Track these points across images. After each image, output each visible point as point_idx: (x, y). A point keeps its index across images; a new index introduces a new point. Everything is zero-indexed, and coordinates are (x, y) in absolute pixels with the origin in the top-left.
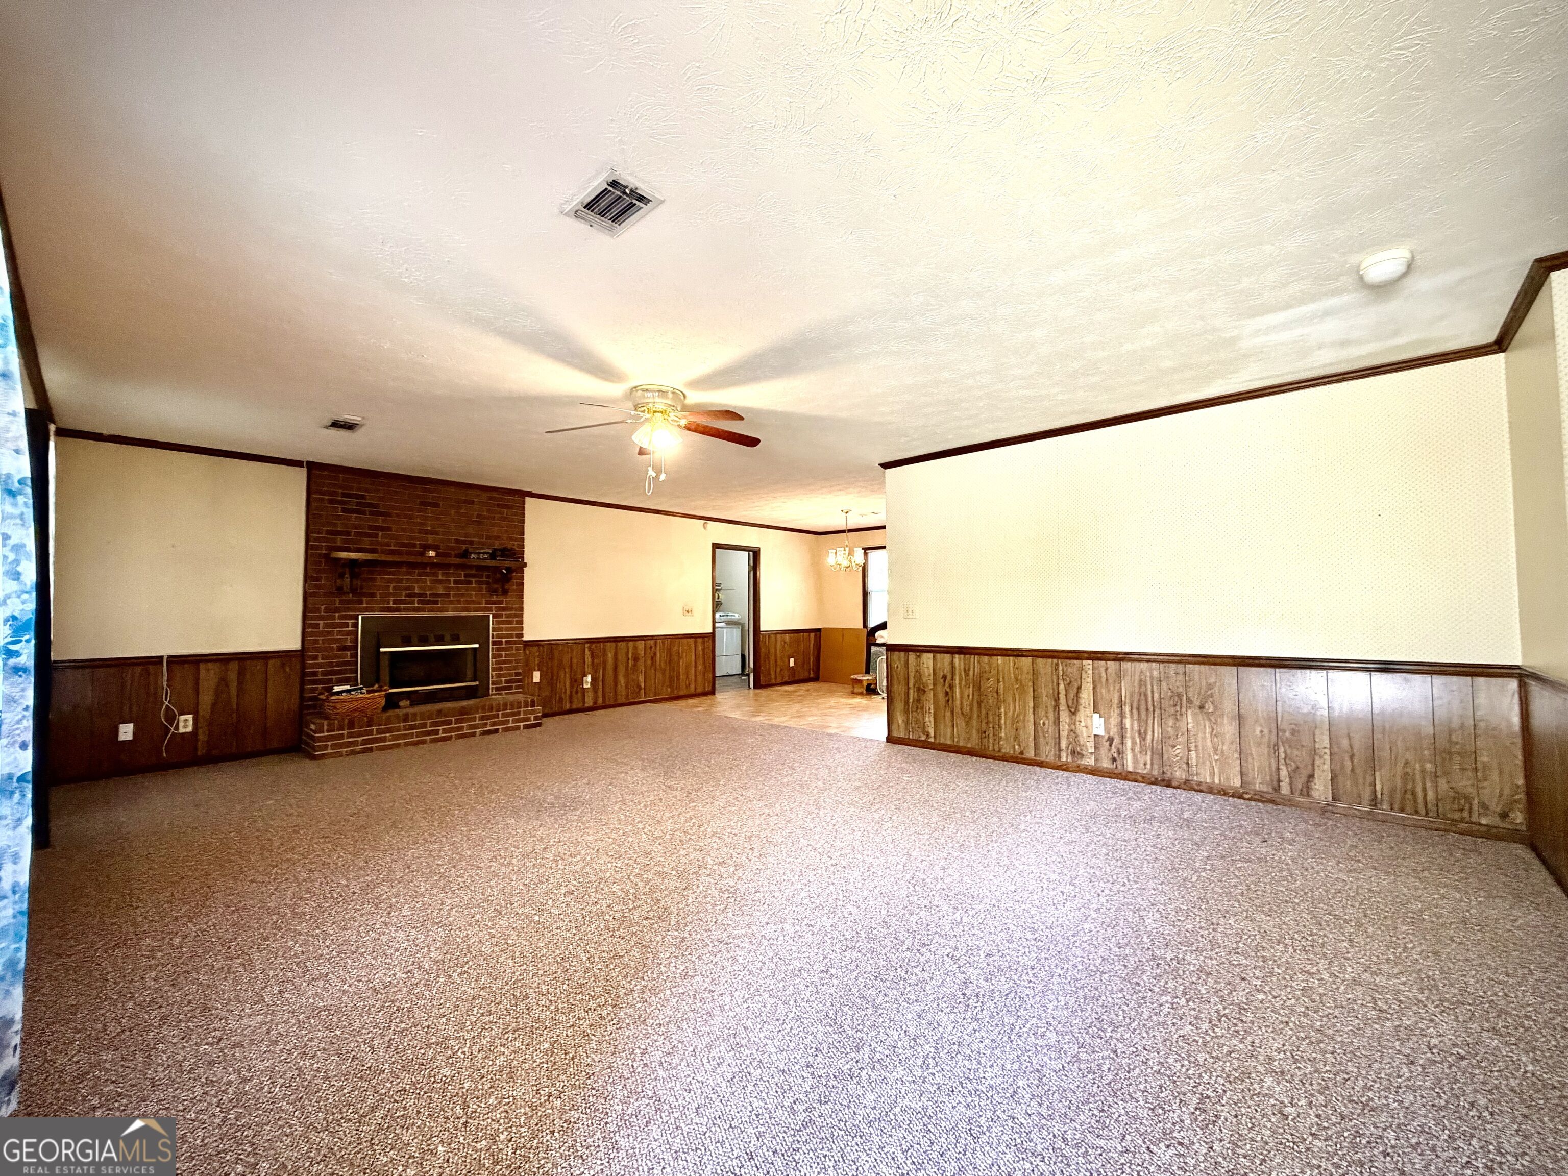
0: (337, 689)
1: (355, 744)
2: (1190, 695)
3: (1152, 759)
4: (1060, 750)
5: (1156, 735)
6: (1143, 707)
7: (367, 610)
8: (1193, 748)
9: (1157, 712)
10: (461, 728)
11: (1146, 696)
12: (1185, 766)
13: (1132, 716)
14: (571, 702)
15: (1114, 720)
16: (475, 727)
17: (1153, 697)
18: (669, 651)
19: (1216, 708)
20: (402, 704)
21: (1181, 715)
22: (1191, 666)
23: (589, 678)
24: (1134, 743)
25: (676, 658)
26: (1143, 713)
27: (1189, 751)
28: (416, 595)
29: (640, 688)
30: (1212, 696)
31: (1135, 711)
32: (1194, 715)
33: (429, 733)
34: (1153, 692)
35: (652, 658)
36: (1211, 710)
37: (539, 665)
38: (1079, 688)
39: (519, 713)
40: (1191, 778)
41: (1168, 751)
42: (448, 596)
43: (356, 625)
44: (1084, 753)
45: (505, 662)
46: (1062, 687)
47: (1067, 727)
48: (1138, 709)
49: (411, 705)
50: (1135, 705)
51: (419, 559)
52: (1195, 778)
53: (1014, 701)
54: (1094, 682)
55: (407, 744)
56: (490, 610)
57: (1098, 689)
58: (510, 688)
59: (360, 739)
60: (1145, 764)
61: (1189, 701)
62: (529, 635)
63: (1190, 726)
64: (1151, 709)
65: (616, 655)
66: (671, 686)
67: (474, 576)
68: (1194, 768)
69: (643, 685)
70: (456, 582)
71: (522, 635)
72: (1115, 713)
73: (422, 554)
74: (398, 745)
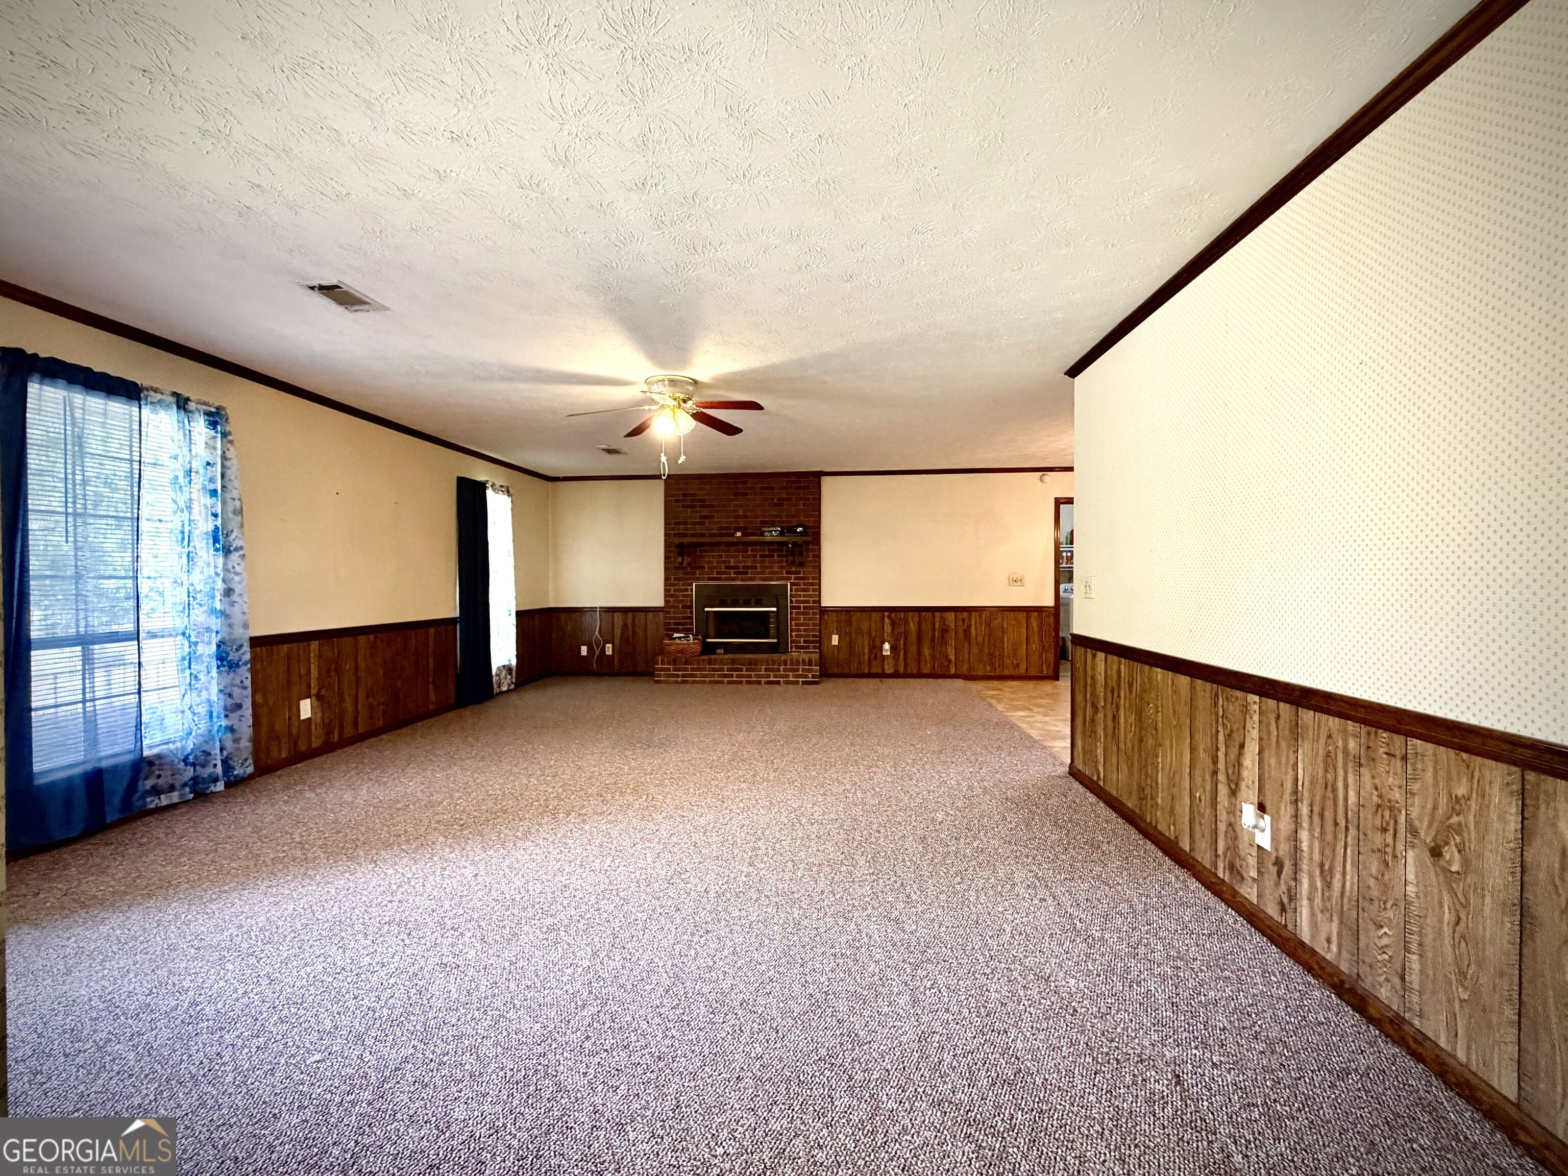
0: (676, 635)
1: (678, 676)
2: (1415, 813)
3: (1339, 935)
4: (1217, 856)
5: (1348, 884)
6: (1328, 815)
7: (698, 579)
8: (1414, 947)
9: (1352, 832)
10: (750, 676)
11: (1334, 790)
12: (1396, 981)
13: (1311, 830)
14: (870, 666)
15: (1285, 825)
16: (762, 676)
17: (1346, 799)
18: (988, 625)
19: (1466, 862)
20: (719, 651)
21: (1395, 857)
22: (1418, 742)
23: (887, 646)
24: (1312, 886)
25: (999, 634)
26: (1329, 827)
27: (1407, 950)
28: (732, 568)
29: (950, 661)
30: (1459, 829)
31: (1316, 818)
32: (1420, 864)
33: (725, 676)
34: (1346, 786)
35: (965, 631)
36: (1455, 868)
37: (837, 629)
38: (1242, 746)
39: (798, 670)
40: (1407, 1016)
41: (1367, 931)
42: (756, 567)
43: (692, 591)
44: (1245, 875)
45: (802, 625)
46: (1221, 737)
47: (1225, 814)
48: (1322, 816)
49: (725, 653)
50: (1316, 809)
51: (730, 539)
52: (1416, 1022)
53: (1171, 748)
54: (1261, 739)
55: (711, 682)
56: (788, 579)
57: (1266, 754)
58: (808, 647)
59: (680, 673)
60: (1329, 941)
61: (1413, 831)
62: (826, 602)
63: (1411, 889)
64: (1343, 824)
65: (919, 625)
66: (992, 664)
67: (774, 551)
68: (1415, 999)
69: (952, 658)
70: (761, 556)
71: (819, 602)
72: (1286, 812)
73: (733, 535)
74: (705, 682)
